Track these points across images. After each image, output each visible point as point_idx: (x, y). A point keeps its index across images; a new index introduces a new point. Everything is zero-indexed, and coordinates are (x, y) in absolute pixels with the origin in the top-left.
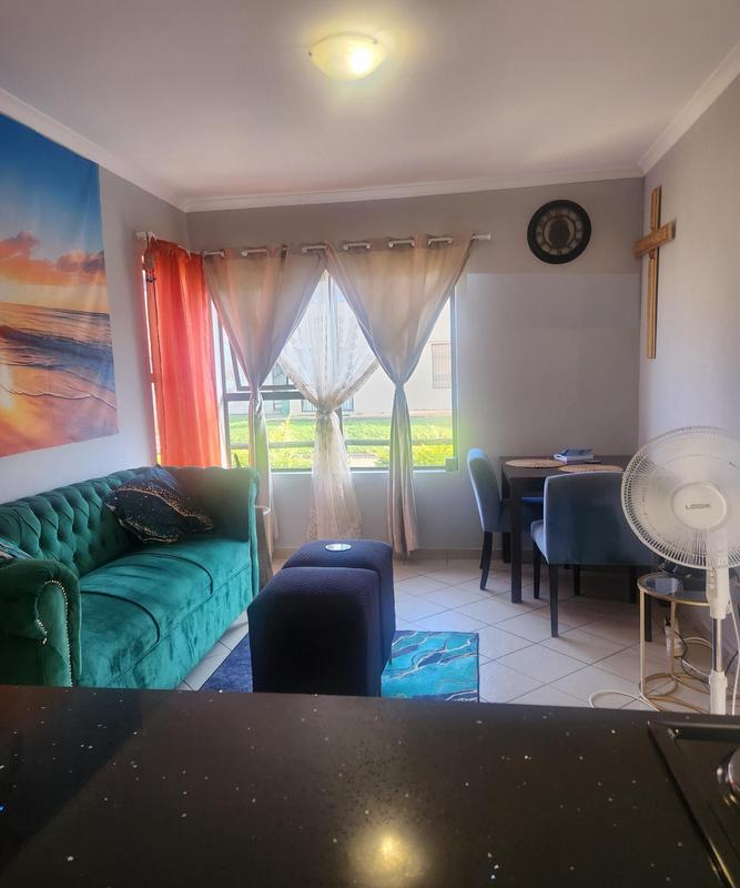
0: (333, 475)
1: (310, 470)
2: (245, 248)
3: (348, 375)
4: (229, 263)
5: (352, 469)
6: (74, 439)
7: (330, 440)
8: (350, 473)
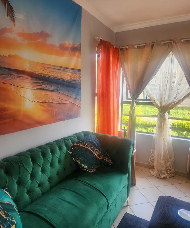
0: (164, 139)
1: (153, 134)
2: (136, 45)
3: (176, 97)
4: (129, 50)
5: (172, 136)
6: (61, 120)
7: (164, 124)
8: (171, 138)
